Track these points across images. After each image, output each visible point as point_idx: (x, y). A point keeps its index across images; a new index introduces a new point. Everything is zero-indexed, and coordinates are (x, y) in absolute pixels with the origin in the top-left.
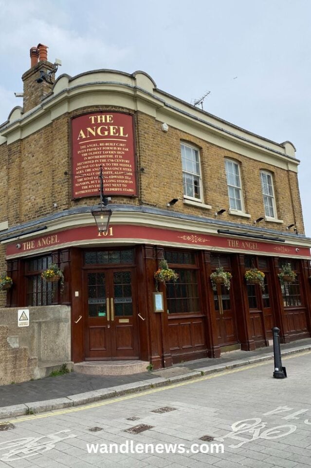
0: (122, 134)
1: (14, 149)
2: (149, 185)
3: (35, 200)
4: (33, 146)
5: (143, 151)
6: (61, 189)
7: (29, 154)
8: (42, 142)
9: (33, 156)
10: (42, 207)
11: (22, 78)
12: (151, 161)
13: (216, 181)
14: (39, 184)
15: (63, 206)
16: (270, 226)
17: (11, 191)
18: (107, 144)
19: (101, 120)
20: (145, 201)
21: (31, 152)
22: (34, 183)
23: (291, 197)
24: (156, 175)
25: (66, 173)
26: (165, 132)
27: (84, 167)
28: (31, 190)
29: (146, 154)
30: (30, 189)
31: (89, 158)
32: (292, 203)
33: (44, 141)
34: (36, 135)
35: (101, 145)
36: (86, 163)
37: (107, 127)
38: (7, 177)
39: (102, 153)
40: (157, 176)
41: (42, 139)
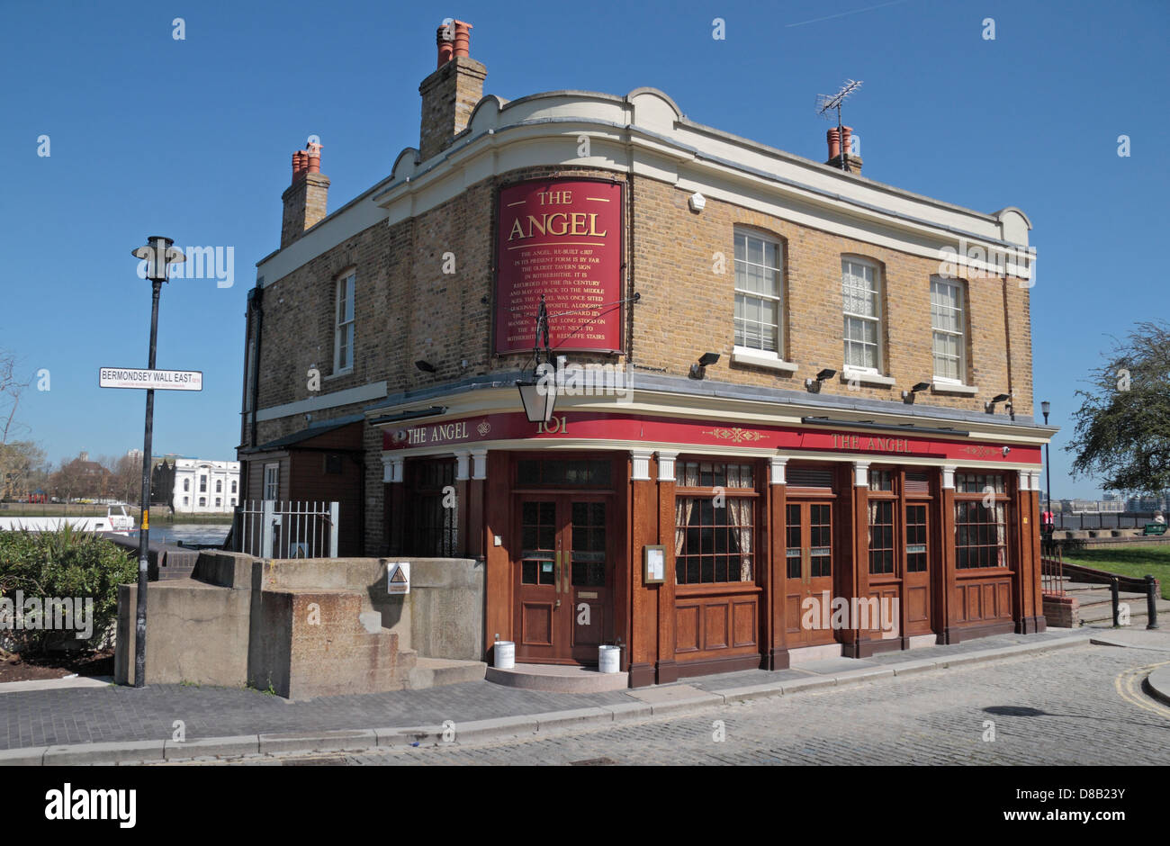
0: (593, 233)
1: (399, 237)
2: (651, 328)
3: (432, 345)
4: (433, 235)
5: (643, 257)
6: (475, 331)
7: (425, 249)
8: (448, 228)
9: (432, 255)
10: (443, 362)
11: (420, 89)
12: (659, 277)
13: (817, 309)
14: (440, 315)
15: (477, 367)
16: (943, 400)
17: (392, 322)
18: (566, 252)
19: (555, 200)
20: (641, 361)
21: (428, 247)
22: (432, 310)
23: (1007, 333)
24: (668, 306)
25: (484, 300)
26: (696, 212)
27: (524, 292)
28: (426, 325)
29: (647, 263)
30: (424, 322)
31: (534, 276)
32: (1008, 346)
33: (453, 226)
34: (438, 213)
35: (555, 252)
36: (527, 284)
37: (565, 216)
38: (386, 292)
39: (553, 267)
40: (670, 309)
41: (449, 222)
